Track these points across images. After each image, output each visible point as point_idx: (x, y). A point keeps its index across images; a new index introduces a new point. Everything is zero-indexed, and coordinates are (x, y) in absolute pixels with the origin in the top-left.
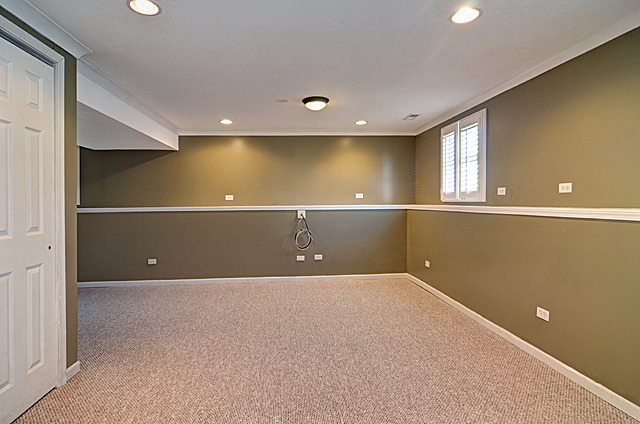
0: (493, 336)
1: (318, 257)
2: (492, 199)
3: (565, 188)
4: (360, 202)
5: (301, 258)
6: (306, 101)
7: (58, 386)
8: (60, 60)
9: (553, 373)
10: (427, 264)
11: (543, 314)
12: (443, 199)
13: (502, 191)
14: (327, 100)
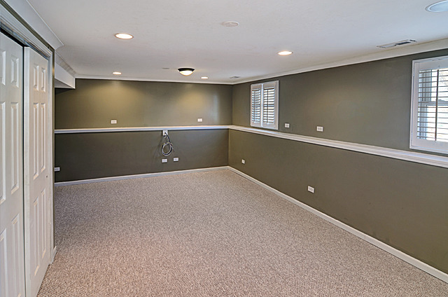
0: (285, 201)
1: (176, 159)
2: (281, 129)
3: (320, 129)
4: (200, 124)
5: (165, 161)
6: (180, 70)
7: (51, 263)
8: (50, 53)
9: (317, 217)
10: (243, 162)
11: (311, 189)
12: (252, 125)
13: (287, 126)
14: (192, 70)
